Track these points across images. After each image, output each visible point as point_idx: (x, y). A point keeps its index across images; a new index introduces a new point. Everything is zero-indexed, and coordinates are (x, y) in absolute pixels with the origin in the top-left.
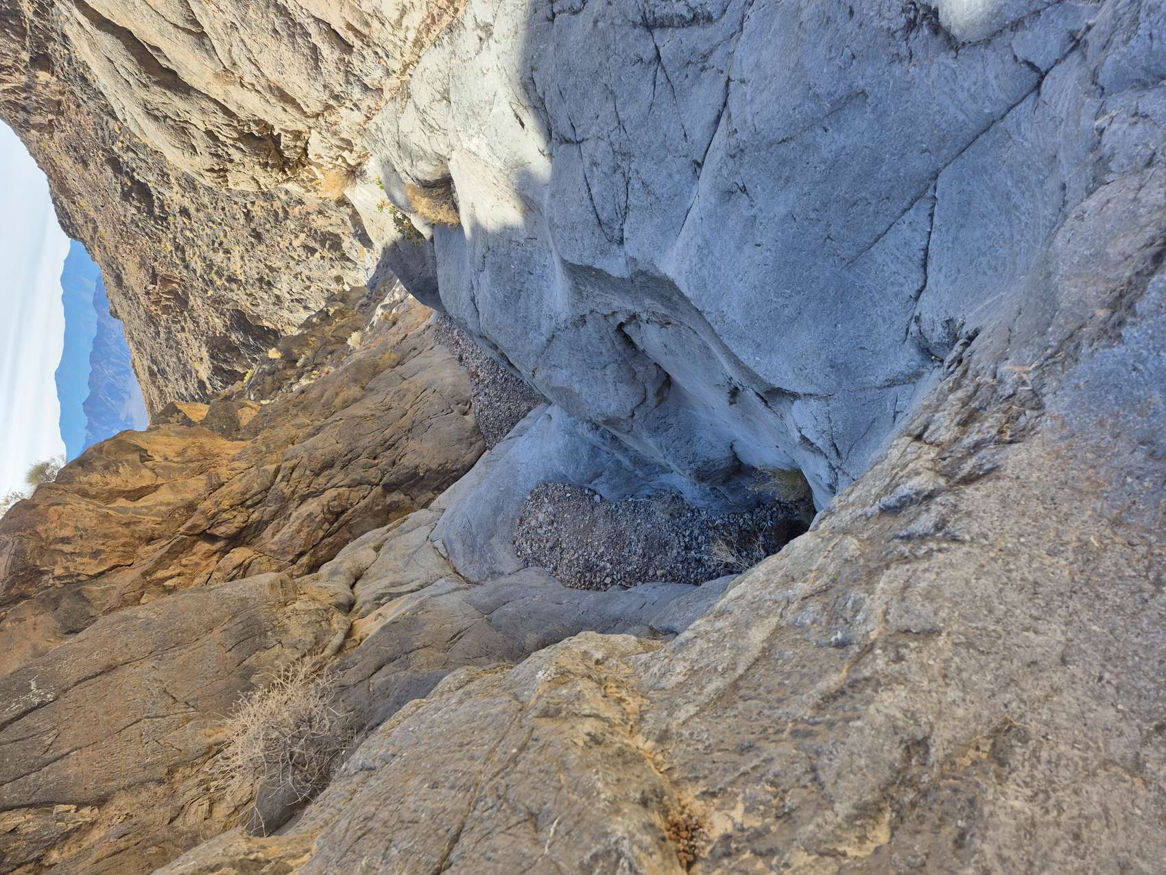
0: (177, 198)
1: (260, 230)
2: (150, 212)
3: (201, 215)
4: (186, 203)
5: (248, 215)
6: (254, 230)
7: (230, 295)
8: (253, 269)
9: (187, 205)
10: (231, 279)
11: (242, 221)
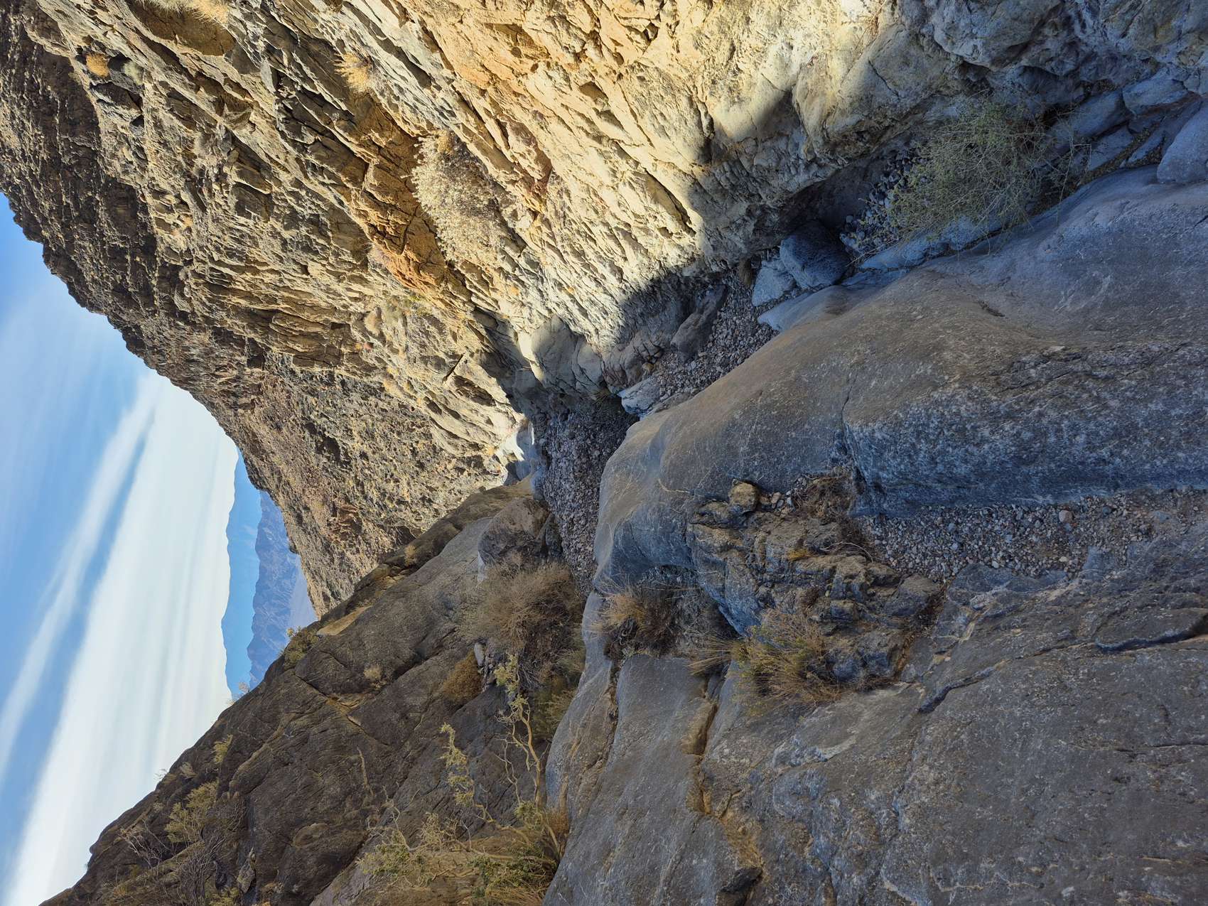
0: (358, 446)
1: (423, 461)
2: (338, 460)
3: (377, 456)
4: (365, 448)
5: (414, 452)
6: (419, 462)
7: (399, 514)
8: (417, 491)
9: (365, 450)
10: (400, 502)
11: (410, 456)
